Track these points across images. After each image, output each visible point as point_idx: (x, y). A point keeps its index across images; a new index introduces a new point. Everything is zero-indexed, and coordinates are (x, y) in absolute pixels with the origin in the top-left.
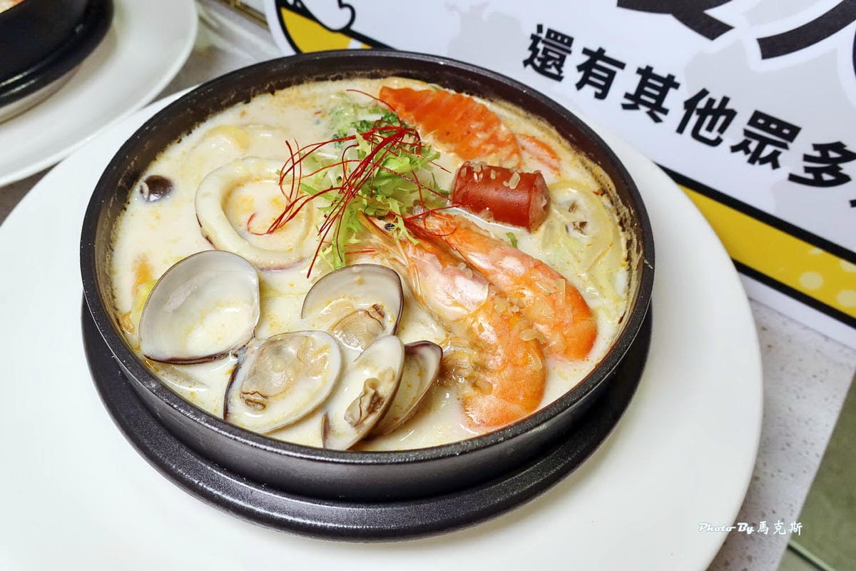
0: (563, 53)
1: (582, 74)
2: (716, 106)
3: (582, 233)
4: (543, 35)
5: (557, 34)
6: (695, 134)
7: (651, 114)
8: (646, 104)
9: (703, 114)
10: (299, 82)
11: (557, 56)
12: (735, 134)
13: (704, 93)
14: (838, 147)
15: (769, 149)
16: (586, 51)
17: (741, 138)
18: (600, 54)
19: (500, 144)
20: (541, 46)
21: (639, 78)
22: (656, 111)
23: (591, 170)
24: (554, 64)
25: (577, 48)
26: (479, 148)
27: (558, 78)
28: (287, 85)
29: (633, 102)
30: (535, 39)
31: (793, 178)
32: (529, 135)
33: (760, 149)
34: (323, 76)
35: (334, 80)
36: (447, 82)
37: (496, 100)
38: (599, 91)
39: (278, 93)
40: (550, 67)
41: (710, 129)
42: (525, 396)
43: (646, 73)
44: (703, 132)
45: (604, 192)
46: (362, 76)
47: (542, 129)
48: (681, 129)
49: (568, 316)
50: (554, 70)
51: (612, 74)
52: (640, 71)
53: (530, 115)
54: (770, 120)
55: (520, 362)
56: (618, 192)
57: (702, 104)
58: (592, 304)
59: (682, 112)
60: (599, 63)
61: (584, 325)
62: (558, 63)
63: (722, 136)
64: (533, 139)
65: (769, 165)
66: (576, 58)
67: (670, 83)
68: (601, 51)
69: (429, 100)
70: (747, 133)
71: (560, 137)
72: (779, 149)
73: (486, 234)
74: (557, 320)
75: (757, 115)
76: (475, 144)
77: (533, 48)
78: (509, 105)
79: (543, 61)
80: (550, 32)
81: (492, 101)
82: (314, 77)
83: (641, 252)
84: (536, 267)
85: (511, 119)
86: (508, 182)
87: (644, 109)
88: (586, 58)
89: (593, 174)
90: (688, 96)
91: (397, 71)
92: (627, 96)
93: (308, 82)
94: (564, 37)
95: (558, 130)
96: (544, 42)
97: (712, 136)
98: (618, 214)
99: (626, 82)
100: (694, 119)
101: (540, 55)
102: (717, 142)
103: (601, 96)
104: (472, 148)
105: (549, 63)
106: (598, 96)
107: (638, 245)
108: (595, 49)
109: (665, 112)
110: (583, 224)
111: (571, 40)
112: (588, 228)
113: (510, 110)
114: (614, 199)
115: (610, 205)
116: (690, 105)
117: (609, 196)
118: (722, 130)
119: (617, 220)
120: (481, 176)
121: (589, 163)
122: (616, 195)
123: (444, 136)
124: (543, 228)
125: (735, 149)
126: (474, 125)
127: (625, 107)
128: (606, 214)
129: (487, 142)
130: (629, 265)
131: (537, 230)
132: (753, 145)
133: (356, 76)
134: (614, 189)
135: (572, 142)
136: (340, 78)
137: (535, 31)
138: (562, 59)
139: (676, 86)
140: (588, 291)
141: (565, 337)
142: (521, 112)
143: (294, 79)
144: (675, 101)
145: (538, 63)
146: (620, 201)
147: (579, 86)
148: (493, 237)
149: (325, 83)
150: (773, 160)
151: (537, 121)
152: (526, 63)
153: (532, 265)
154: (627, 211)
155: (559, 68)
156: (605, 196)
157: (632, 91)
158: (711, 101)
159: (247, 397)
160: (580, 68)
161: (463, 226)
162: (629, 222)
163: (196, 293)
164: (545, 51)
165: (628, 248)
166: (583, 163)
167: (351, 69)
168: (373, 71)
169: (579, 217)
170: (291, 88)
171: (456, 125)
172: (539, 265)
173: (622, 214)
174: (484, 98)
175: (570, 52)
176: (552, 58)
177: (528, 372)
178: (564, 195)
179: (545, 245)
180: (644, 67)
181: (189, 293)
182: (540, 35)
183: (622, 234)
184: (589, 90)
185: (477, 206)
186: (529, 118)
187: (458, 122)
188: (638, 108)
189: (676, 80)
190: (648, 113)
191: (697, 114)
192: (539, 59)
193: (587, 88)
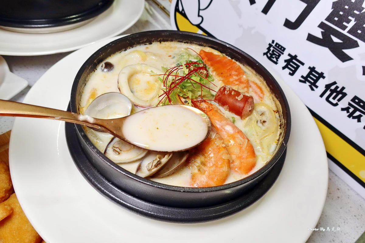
0: (280, 53)
1: (286, 63)
2: (338, 90)
3: (263, 125)
4: (274, 45)
5: (279, 45)
6: (327, 99)
7: (310, 86)
8: (309, 82)
9: (332, 92)
10: (172, 41)
11: (278, 54)
12: (344, 103)
13: (335, 83)
15: (357, 113)
16: (289, 55)
17: (346, 106)
18: (295, 57)
19: (241, 82)
20: (272, 49)
21: (309, 70)
22: (313, 86)
23: (275, 102)
24: (276, 57)
25: (286, 53)
26: (232, 82)
27: (276, 63)
28: (167, 41)
29: (304, 80)
30: (270, 45)
32: (254, 82)
33: (354, 112)
34: (181, 40)
35: (185, 43)
36: (228, 54)
37: (245, 65)
38: (291, 72)
39: (163, 43)
40: (273, 58)
41: (334, 98)
42: (217, 179)
43: (312, 69)
44: (331, 99)
45: (278, 111)
46: (196, 44)
47: (261, 81)
48: (321, 96)
49: (245, 155)
50: (275, 60)
51: (298, 66)
52: (310, 68)
53: (257, 74)
54: (361, 101)
55: (219, 166)
56: (283, 113)
57: (333, 87)
58: (257, 153)
59: (324, 89)
60: (294, 61)
61: (250, 160)
62: (277, 57)
63: (339, 103)
64: (256, 84)
65: (356, 120)
66: (285, 57)
67: (321, 75)
68: (296, 56)
69: (218, 59)
70: (349, 104)
71: (267, 86)
72: (362, 114)
73: (223, 115)
74: (240, 155)
75: (356, 98)
76: (231, 80)
77: (269, 49)
78: (250, 69)
79: (271, 55)
80: (277, 44)
81: (244, 65)
82: (178, 40)
83: (283, 138)
84: (238, 132)
85: (249, 74)
86: (238, 97)
87: (308, 84)
88: (289, 58)
89: (275, 104)
90: (328, 83)
91: (210, 45)
92: (302, 77)
93: (175, 41)
94: (282, 47)
95: (267, 83)
96: (273, 47)
97: (335, 102)
98: (280, 121)
99: (303, 71)
100: (328, 93)
101: (271, 52)
102: (336, 105)
103: (292, 74)
104: (230, 81)
105: (274, 56)
106: (290, 74)
107: (283, 135)
108: (293, 55)
109: (317, 87)
110: (264, 122)
111: (284, 49)
112: (266, 124)
113: (250, 70)
114: (280, 115)
115: (278, 117)
116: (328, 87)
117: (279, 113)
118: (339, 100)
119: (279, 124)
120: (228, 92)
121: (275, 99)
122: (282, 114)
123: (220, 74)
124: (247, 119)
125: (343, 109)
126: (234, 73)
127: (300, 81)
128: (275, 120)
129: (236, 80)
130: (278, 142)
131: (244, 119)
132: (351, 110)
133: (194, 43)
134: (281, 111)
135: (271, 89)
136: (187, 43)
137: (271, 43)
138: (279, 56)
139: (324, 77)
140: (258, 148)
141: (241, 163)
142: (254, 72)
143: (170, 39)
144: (322, 84)
145: (269, 55)
146: (282, 117)
147: (284, 68)
148: (226, 117)
149: (181, 43)
150: (359, 118)
151: (259, 77)
152: (264, 54)
153: (237, 131)
154: (284, 121)
155: (277, 59)
156: (277, 113)
157: (305, 75)
158: (337, 87)
159: (114, 148)
160: (285, 61)
161: (215, 109)
162: (283, 125)
163: (108, 107)
164: (273, 51)
165: (280, 136)
166: (273, 98)
167: (192, 40)
168: (201, 43)
169: (264, 118)
170: (168, 42)
171: (226, 71)
172: (240, 132)
173: (281, 122)
174: (241, 63)
175: (283, 54)
176: (275, 54)
177: (221, 171)
178: (261, 108)
179: (246, 126)
180: (312, 67)
181: (106, 106)
182: (273, 44)
183: (279, 130)
184: (287, 71)
185: (223, 103)
186: (256, 75)
187: (227, 70)
188: (306, 83)
189: (324, 75)
190: (309, 86)
191: (330, 91)
192: (270, 54)
193: (287, 69)
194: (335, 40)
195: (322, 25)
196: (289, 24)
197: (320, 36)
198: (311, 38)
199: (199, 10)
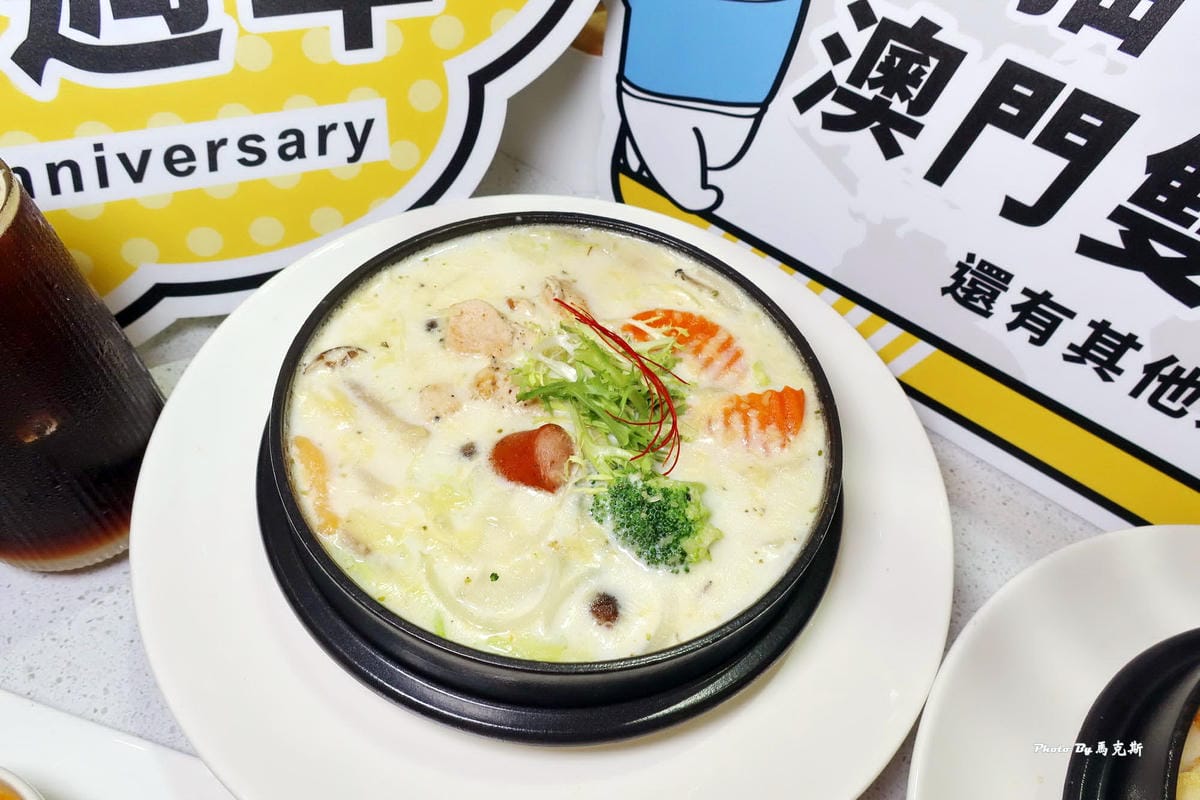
0: (998, 289)
1: (1017, 314)
2: (1184, 376)
4: (974, 266)
5: (992, 267)
6: (1154, 402)
7: (1099, 371)
8: (1095, 359)
9: (1166, 382)
11: (989, 291)
13: (1172, 360)
16: (1026, 292)
18: (1046, 297)
20: (968, 276)
21: (1091, 330)
22: (1108, 368)
24: (983, 299)
25: (1015, 286)
27: (986, 314)
29: (1078, 354)
30: (962, 268)
38: (1037, 336)
40: (976, 300)
41: (1173, 398)
43: (1101, 328)
44: (1163, 400)
48: (1136, 393)
50: (981, 305)
51: (1057, 322)
52: (1092, 324)
57: (1167, 371)
59: (1140, 376)
60: (1042, 306)
62: (988, 298)
63: (1187, 409)
66: (1012, 296)
67: (1131, 342)
77: (958, 277)
79: (969, 293)
80: (983, 263)
87: (1090, 364)
88: (1025, 299)
90: (1150, 360)
92: (1072, 347)
94: (1000, 271)
96: (973, 272)
97: (1176, 406)
99: (1074, 332)
100: (1155, 385)
101: (965, 285)
102: (1181, 413)
103: (1040, 340)
105: (977, 296)
106: (1032, 341)
108: (1040, 291)
109: (1119, 372)
111: (1009, 277)
116: (1151, 370)
118: (1188, 401)
125: (1199, 424)
127: (1067, 358)
137: (963, 260)
138: (994, 295)
139: (1138, 347)
144: (1132, 364)
145: (961, 294)
147: (1011, 326)
152: (945, 291)
155: (988, 303)
157: (1080, 343)
158: (1180, 370)
160: (1015, 308)
164: (973, 282)
175: (1006, 289)
176: (981, 291)
180: (1099, 321)
182: (970, 265)
184: (1023, 334)
188: (1085, 363)
189: (1138, 341)
190: (1096, 369)
191: (1159, 380)
192: (963, 290)
193: (1021, 330)
194: (1163, 251)
195: (1119, 215)
196: (1013, 210)
197: (1118, 243)
198: (1089, 247)
199: (705, 169)
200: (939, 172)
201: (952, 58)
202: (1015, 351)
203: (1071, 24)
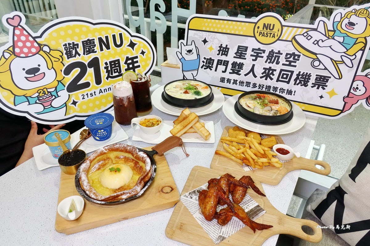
6: (241, 85)
9: (241, 83)
11: (224, 80)
12: (245, 85)
13: (241, 81)
14: (255, 83)
15: (249, 85)
16: (227, 79)
17: (246, 85)
22: (236, 84)
25: (226, 79)
27: (225, 82)
29: (233, 83)
31: (252, 88)
33: (248, 85)
43: (234, 80)
48: (239, 85)
51: (230, 81)
54: (248, 82)
66: (226, 80)
67: (237, 80)
68: (229, 79)
75: (246, 82)
77: (221, 80)
80: (222, 78)
94: (224, 78)
97: (243, 85)
99: (232, 81)
102: (243, 86)
103: (230, 83)
116: (239, 82)
125: (245, 86)
144: (238, 82)
150: (249, 86)
152: (220, 82)
193: (228, 83)
194: (236, 71)
195: (231, 69)
196: (223, 72)
197: (232, 72)
198: (230, 73)
199: (194, 77)
200: (216, 70)
201: (213, 60)
202: (231, 86)
203: (221, 55)
